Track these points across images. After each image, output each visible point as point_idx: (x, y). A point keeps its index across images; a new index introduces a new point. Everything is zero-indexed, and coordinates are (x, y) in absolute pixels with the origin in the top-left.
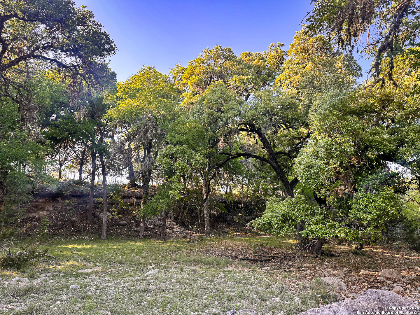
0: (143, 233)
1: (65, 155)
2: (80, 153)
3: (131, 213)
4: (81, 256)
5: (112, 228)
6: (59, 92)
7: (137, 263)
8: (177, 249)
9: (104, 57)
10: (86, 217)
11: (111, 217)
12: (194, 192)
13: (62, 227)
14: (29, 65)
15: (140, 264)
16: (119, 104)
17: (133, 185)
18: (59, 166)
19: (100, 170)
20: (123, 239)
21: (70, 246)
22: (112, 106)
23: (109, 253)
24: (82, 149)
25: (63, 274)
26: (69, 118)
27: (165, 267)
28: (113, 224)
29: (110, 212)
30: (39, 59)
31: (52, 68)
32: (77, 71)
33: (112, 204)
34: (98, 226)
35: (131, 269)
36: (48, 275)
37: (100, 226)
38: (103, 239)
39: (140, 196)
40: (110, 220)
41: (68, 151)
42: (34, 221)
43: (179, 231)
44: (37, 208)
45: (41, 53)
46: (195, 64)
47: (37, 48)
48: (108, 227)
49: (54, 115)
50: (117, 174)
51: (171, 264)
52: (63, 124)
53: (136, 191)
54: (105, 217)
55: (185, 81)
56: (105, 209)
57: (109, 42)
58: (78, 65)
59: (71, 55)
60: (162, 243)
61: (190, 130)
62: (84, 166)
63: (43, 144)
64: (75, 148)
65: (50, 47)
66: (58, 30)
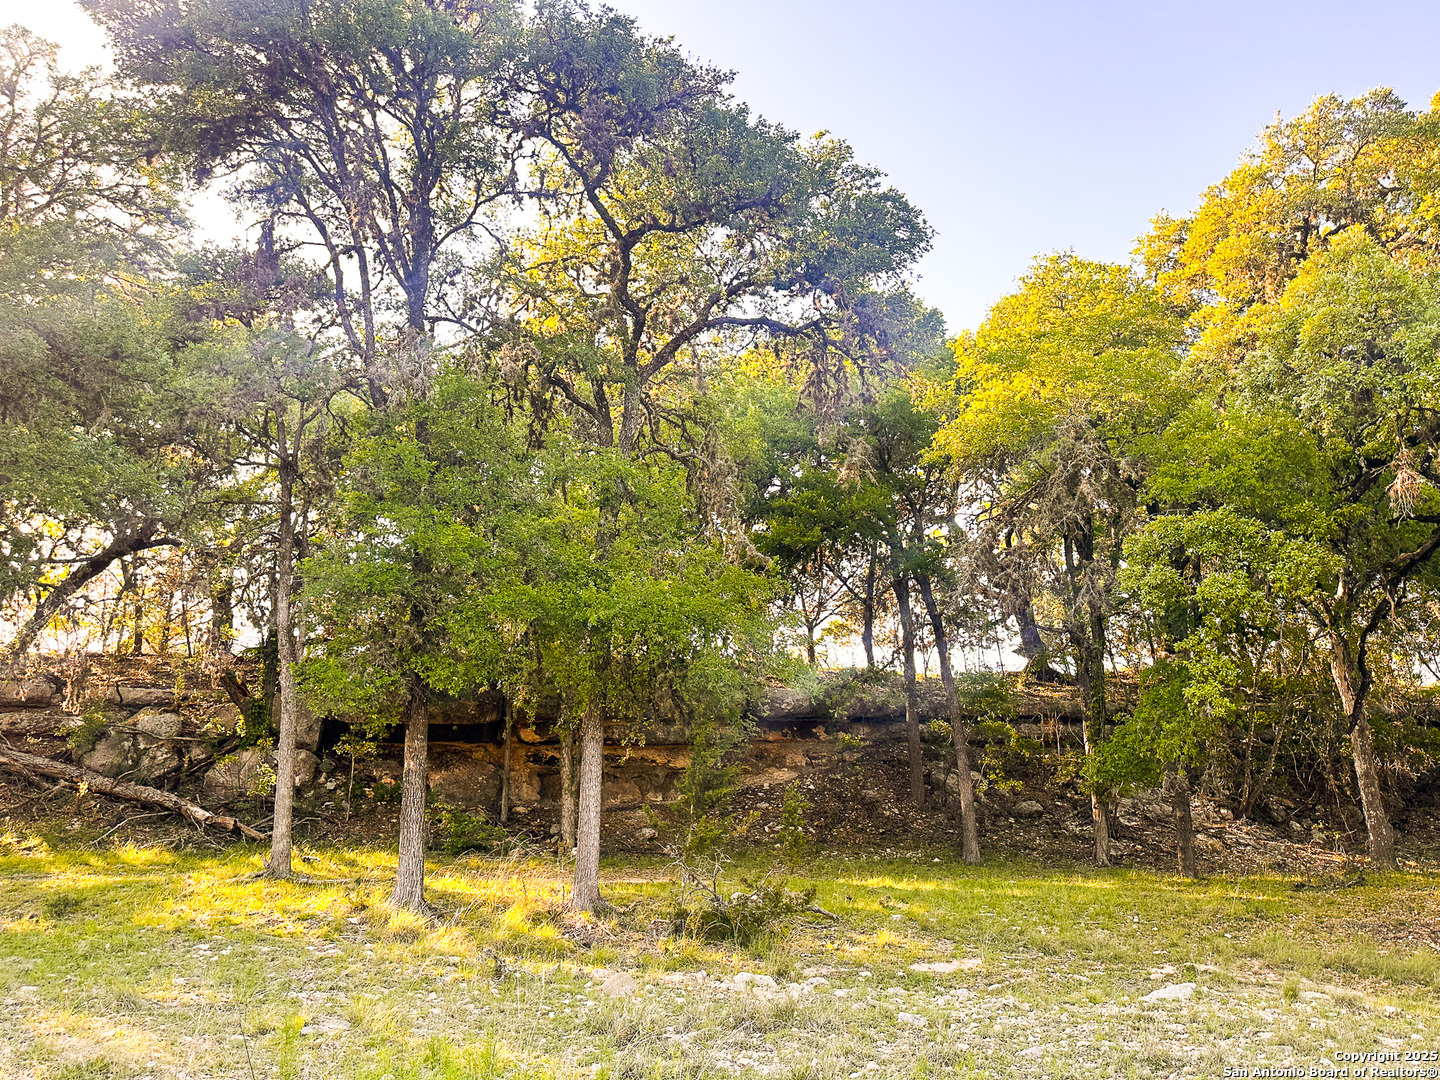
0: (1104, 846)
1: (817, 594)
2: (859, 583)
3: (1053, 774)
4: (911, 917)
5: (993, 824)
6: (781, 410)
7: (1104, 952)
8: (1257, 911)
9: (898, 271)
10: (904, 786)
11: (984, 786)
12: (1296, 687)
13: (838, 819)
14: (700, 351)
15: (1116, 957)
16: (967, 405)
17: (1042, 674)
18: (806, 629)
19: (927, 634)
20: (1037, 864)
21: (873, 882)
22: (944, 418)
23: (999, 914)
24: (864, 571)
25: (869, 974)
26: (819, 484)
27: (1216, 979)
28: (995, 812)
29: (979, 771)
30: (721, 328)
31: (756, 347)
32: (824, 335)
33: (981, 744)
34: (949, 819)
35: (1087, 973)
36: (824, 971)
37: (955, 816)
38: (971, 864)
39: (1073, 713)
40: (984, 799)
41: (825, 581)
42: (762, 800)
43: (1252, 842)
44: (763, 759)
45: (725, 309)
46: (1227, 194)
47: (715, 300)
48: (980, 821)
49: (777, 481)
50: (981, 640)
51: (1241, 968)
52: (803, 504)
53: (1056, 695)
54: (965, 787)
55: (1195, 267)
56: (962, 761)
57: (908, 216)
58: (824, 317)
59: (804, 292)
60: (1189, 885)
61: (1244, 445)
62: (877, 621)
63: (760, 569)
64: (843, 569)
65: (748, 284)
66: (760, 229)
